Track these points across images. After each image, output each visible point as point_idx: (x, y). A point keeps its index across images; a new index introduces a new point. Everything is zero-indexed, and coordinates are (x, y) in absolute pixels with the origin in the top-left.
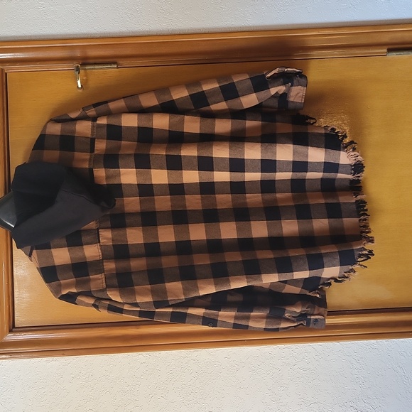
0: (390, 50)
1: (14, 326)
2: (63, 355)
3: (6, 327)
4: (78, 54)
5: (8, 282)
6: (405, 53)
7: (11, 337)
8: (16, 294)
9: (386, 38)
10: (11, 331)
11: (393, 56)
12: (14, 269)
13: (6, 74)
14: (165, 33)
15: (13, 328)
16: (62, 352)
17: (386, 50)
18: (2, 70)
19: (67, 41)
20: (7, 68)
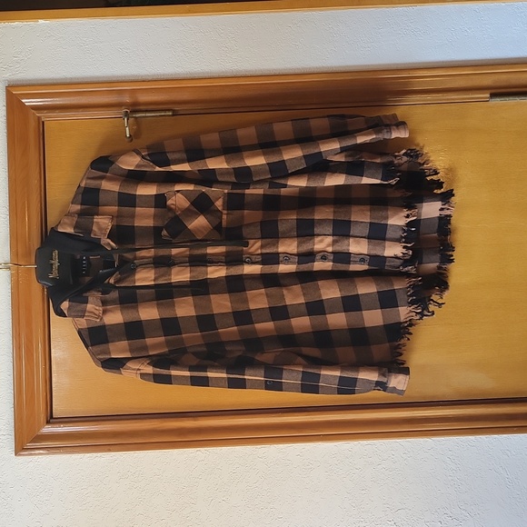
0: (493, 95)
1: (52, 417)
2: (110, 451)
3: (43, 418)
4: (127, 99)
5: (45, 365)
6: (511, 98)
7: (48, 429)
8: (54, 379)
9: (488, 81)
10: (48, 422)
11: (497, 101)
12: (52, 350)
13: (43, 122)
14: (229, 75)
15: (51, 419)
16: (108, 447)
17: (488, 96)
18: (39, 118)
19: (114, 84)
20: (44, 116)
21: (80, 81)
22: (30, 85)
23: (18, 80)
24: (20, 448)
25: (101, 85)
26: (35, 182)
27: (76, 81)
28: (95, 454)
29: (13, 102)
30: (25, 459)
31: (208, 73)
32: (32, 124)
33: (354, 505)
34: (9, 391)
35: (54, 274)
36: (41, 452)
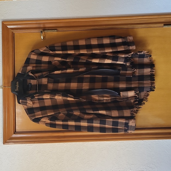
0: (165, 25)
2: (35, 143)
3: (12, 132)
4: (42, 26)
5: (14, 114)
7: (14, 136)
8: (16, 119)
9: (163, 20)
10: (14, 133)
11: (166, 27)
12: (16, 109)
13: (14, 34)
14: (76, 18)
15: (15, 132)
17: (163, 25)
18: (13, 32)
19: (38, 21)
20: (14, 31)
21: (26, 20)
22: (10, 21)
23: (6, 20)
24: (5, 142)
25: (33, 21)
26: (11, 53)
27: (25, 20)
28: (30, 144)
29: (4, 27)
30: (6, 146)
31: (69, 17)
32: (10, 34)
33: (117, 162)
34: (2, 123)
35: (17, 90)
36: (12, 143)
